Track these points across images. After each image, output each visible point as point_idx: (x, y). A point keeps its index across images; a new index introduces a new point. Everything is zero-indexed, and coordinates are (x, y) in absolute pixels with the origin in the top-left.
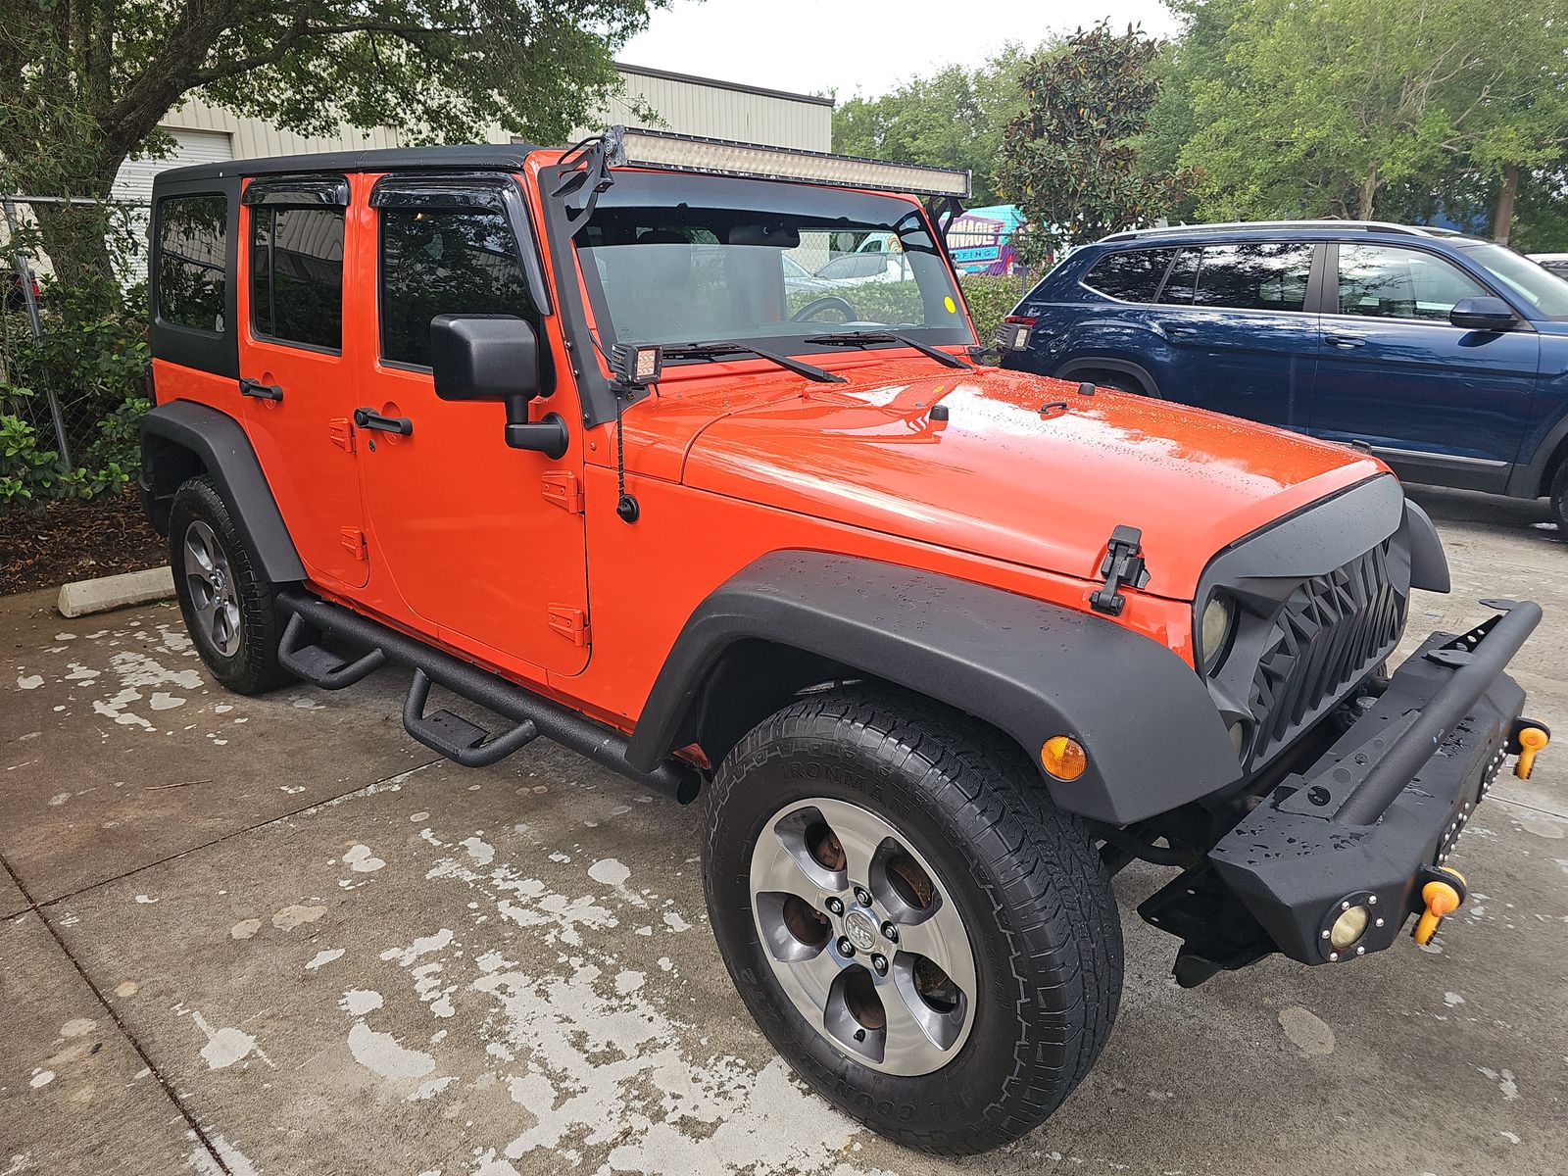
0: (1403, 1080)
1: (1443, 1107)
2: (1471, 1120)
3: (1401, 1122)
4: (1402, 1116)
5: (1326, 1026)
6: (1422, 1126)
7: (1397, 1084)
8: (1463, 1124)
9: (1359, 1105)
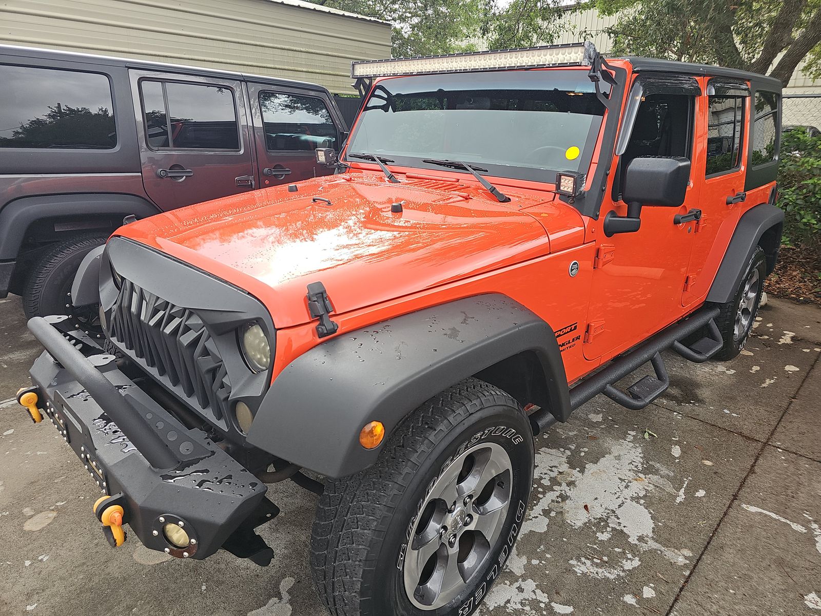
0: (96, 579)
1: (69, 587)
2: (53, 596)
3: (76, 564)
4: (79, 566)
5: (151, 563)
6: (67, 571)
7: (96, 575)
8: (55, 589)
9: (97, 552)
